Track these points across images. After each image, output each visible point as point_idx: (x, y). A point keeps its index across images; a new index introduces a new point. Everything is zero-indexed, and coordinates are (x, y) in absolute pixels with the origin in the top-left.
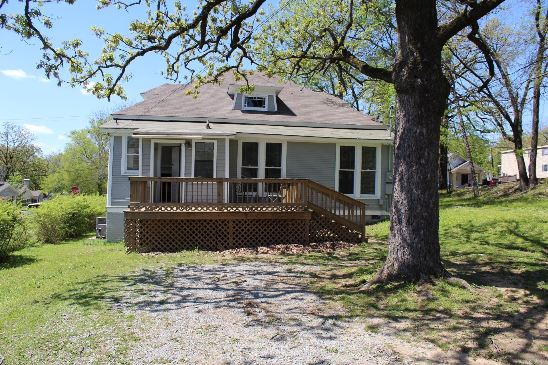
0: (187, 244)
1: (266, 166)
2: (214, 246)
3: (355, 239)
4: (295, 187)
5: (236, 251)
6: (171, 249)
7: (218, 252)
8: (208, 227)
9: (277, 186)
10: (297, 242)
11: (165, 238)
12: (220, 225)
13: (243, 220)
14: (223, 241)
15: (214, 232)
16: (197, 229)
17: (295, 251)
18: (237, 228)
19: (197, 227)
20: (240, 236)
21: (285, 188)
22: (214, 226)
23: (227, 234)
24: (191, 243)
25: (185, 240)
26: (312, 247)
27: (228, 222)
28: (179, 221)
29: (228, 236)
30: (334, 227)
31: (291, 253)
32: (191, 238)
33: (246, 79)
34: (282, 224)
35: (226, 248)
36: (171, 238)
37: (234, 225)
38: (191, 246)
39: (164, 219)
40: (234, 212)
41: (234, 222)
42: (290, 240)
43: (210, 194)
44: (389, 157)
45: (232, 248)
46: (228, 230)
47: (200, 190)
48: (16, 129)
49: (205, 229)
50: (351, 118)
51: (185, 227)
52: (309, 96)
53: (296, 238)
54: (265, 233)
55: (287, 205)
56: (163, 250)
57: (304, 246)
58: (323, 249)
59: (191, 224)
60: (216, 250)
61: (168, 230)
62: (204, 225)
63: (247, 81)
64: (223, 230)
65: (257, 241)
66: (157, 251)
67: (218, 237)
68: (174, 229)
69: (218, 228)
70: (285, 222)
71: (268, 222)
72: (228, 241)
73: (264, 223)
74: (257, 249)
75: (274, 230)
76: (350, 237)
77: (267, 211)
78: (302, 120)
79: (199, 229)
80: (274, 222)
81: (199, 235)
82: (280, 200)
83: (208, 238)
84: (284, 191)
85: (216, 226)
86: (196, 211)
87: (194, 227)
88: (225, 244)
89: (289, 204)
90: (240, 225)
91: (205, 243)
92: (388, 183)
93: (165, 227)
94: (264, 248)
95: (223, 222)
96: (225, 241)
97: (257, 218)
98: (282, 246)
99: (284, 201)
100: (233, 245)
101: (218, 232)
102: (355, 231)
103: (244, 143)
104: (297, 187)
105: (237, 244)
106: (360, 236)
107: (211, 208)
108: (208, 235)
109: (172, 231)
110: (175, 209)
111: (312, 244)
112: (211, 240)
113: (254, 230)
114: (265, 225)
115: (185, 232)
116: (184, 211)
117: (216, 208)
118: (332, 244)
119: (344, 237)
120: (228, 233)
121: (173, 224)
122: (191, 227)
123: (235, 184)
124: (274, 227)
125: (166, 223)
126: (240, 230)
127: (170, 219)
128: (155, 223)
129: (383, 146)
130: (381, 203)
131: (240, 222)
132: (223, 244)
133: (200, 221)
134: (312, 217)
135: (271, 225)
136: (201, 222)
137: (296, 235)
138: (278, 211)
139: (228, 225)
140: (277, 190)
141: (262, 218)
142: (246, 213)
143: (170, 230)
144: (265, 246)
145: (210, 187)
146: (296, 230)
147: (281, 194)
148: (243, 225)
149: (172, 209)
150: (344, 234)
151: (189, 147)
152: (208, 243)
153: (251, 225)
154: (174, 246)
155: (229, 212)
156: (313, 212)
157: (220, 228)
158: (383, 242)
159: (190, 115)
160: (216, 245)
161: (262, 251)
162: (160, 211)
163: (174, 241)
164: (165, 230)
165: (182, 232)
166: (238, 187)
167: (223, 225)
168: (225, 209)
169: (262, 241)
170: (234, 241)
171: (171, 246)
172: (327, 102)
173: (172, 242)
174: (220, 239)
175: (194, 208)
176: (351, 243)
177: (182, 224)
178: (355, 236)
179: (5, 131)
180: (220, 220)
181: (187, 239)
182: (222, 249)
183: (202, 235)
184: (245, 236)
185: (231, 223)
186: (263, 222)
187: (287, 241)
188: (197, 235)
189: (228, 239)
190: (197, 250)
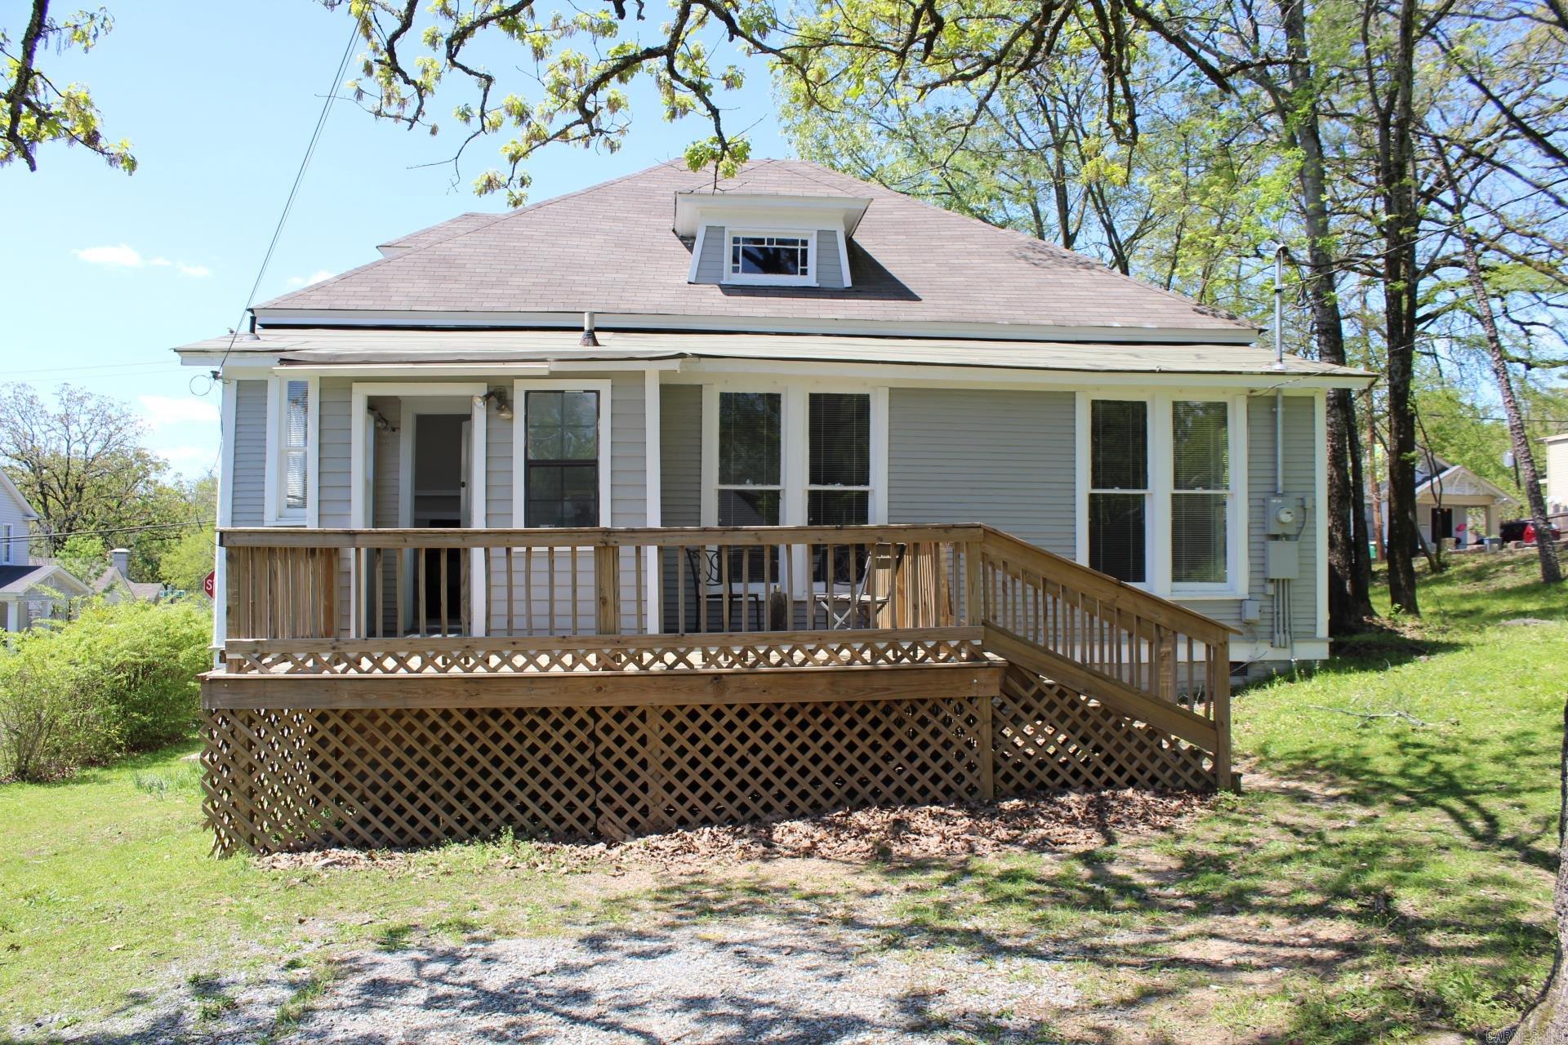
0: (468, 815)
1: (813, 480)
2: (583, 819)
3: (1187, 776)
4: (925, 561)
5: (676, 843)
6: (401, 832)
7: (601, 846)
8: (558, 737)
9: (852, 558)
10: (941, 796)
11: (375, 788)
12: (608, 730)
13: (706, 707)
14: (620, 801)
15: (582, 760)
16: (509, 750)
17: (932, 845)
18: (682, 740)
19: (508, 738)
20: (694, 775)
21: (883, 564)
22: (582, 736)
23: (638, 770)
24: (486, 809)
25: (461, 797)
26: (1008, 818)
27: (642, 717)
28: (434, 717)
29: (644, 776)
30: (1096, 727)
31: (916, 852)
32: (485, 785)
33: (710, 107)
34: (875, 723)
35: (636, 829)
36: (399, 787)
37: (670, 728)
38: (486, 820)
39: (369, 706)
40: (670, 674)
41: (669, 716)
42: (912, 791)
43: (563, 593)
44: (1275, 440)
45: (663, 830)
46: (642, 753)
47: (519, 579)
48: (91, 404)
49: (545, 749)
50: (1119, 306)
51: (459, 739)
52: (962, 238)
53: (935, 779)
54: (803, 760)
55: (894, 638)
56: (368, 837)
57: (972, 813)
58: (1057, 830)
59: (484, 727)
60: (597, 837)
61: (386, 752)
62: (539, 731)
63: (715, 112)
64: (620, 753)
65: (767, 796)
66: (340, 845)
67: (600, 782)
68: (411, 751)
69: (598, 741)
70: (887, 711)
71: (815, 713)
72: (644, 800)
73: (798, 719)
74: (770, 832)
75: (839, 747)
76: (1164, 767)
77: (809, 667)
78: (944, 315)
79: (520, 750)
80: (839, 712)
81: (521, 773)
82: (865, 615)
83: (558, 784)
84: (883, 576)
85: (592, 736)
86: (506, 670)
87: (496, 738)
88: (633, 812)
89: (906, 634)
90: (693, 728)
91: (547, 808)
92: (1276, 537)
93: (374, 741)
94: (798, 825)
95: (619, 717)
96: (633, 800)
97: (767, 699)
98: (879, 818)
99: (884, 620)
100: (665, 817)
101: (601, 758)
102: (1184, 745)
103: (726, 399)
104: (936, 561)
105: (682, 810)
106: (1207, 765)
107: (568, 659)
108: (558, 772)
109: (405, 758)
110: (415, 662)
111: (1006, 805)
112: (570, 796)
113: (755, 750)
114: (803, 725)
115: (460, 762)
116: (456, 671)
117: (592, 658)
118: (1090, 803)
119: (1141, 770)
120: (644, 764)
121: (410, 728)
122: (484, 739)
123: (693, 554)
124: (839, 736)
125: (380, 722)
126: (694, 751)
127: (392, 706)
128: (330, 724)
129: (1253, 398)
130: (1252, 614)
131: (694, 715)
132: (621, 812)
133: (520, 713)
134: (1005, 690)
135: (827, 724)
136: (526, 720)
137: (936, 767)
138: (858, 665)
139: (643, 729)
140: (853, 575)
141: (789, 696)
142: (717, 677)
143: (397, 753)
144: (802, 816)
145: (563, 566)
146: (935, 745)
147: (871, 591)
148: (706, 727)
149: (402, 662)
150: (1142, 758)
151: (500, 409)
152: (559, 808)
153: (742, 727)
154: (413, 821)
155: (645, 675)
156: (1011, 669)
157: (608, 742)
158: (1305, 786)
159: (533, 306)
160: (591, 815)
161: (789, 839)
162: (352, 673)
163: (412, 799)
164: (374, 753)
165: (448, 762)
166: (705, 566)
167: (619, 730)
168: (631, 659)
169: (792, 795)
170: (671, 799)
171: (401, 822)
172: (1030, 254)
173: (406, 804)
174: (607, 789)
175: (494, 660)
176: (1174, 796)
177: (446, 728)
178: (1186, 766)
179: (61, 411)
180: (607, 709)
181: (468, 792)
182: (616, 833)
183: (533, 773)
184: (719, 774)
185: (655, 721)
186: (791, 714)
187: (900, 792)
188: (509, 773)
189: (644, 788)
190: (508, 839)
